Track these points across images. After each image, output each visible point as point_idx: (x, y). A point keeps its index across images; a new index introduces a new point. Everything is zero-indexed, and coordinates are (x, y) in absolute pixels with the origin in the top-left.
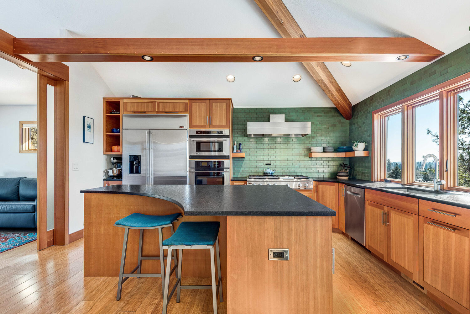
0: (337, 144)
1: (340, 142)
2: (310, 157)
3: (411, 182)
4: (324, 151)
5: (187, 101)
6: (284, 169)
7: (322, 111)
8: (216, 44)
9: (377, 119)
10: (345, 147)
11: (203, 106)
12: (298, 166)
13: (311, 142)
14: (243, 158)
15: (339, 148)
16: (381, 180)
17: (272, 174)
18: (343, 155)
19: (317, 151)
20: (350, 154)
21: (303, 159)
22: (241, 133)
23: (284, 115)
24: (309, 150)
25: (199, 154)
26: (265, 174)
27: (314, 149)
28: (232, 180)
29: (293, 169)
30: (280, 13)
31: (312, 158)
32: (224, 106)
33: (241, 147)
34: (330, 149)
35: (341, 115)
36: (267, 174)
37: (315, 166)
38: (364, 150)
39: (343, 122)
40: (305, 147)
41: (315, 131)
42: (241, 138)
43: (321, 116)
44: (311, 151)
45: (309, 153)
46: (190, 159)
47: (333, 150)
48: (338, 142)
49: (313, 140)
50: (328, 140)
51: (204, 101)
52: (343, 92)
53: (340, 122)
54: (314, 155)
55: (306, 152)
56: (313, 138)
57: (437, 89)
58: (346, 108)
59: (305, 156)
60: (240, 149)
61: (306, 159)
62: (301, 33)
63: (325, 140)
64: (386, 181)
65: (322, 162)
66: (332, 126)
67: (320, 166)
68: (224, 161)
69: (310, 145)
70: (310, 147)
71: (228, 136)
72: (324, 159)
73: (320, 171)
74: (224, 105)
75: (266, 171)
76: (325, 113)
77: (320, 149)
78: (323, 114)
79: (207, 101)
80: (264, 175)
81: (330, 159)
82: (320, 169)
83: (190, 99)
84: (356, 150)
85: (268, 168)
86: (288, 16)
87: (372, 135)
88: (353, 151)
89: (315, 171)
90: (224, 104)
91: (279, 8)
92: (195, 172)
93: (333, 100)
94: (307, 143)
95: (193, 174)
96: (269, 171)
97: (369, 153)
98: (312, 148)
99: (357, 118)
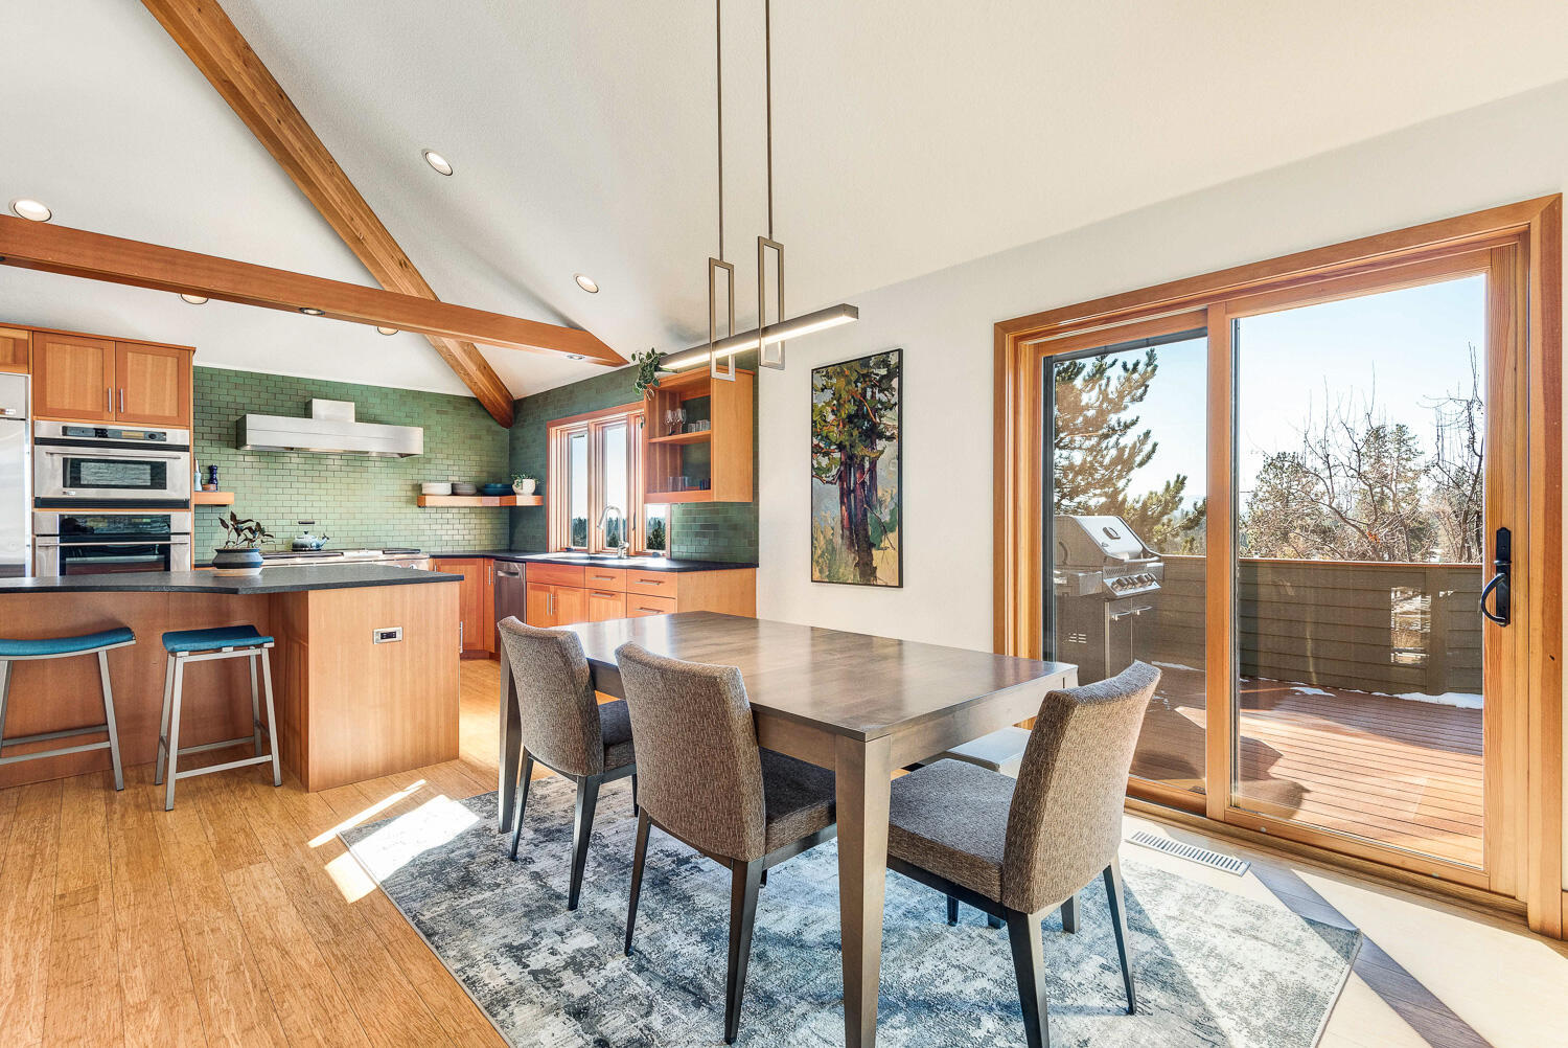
0: (484, 477)
1: (488, 472)
2: (421, 504)
3: (600, 549)
4: (454, 493)
5: (24, 335)
6: (351, 534)
7: (449, 402)
8: (211, 270)
9: (556, 438)
10: (499, 485)
11: (91, 357)
12: (391, 527)
13: (422, 472)
14: (225, 506)
15: (486, 486)
16: (562, 550)
17: (318, 546)
18: (494, 501)
19: (437, 491)
20: (507, 500)
21: (403, 511)
22: (216, 437)
23: (353, 404)
24: (418, 488)
25: (74, 493)
26: (298, 548)
27: (428, 488)
28: (196, 566)
29: (377, 534)
30: (357, 220)
31: (425, 507)
32: (169, 365)
33: (217, 476)
34: (469, 488)
35: (490, 415)
36: (303, 546)
37: (433, 527)
38: (534, 494)
39: (497, 432)
40: (409, 482)
41: (433, 445)
42: (216, 450)
43: (445, 413)
44: (424, 492)
45: (418, 497)
46: (36, 510)
47: (473, 491)
48: (485, 474)
49: (427, 466)
50: (462, 468)
51: (96, 343)
52: (492, 371)
53: (489, 430)
54: (429, 501)
55: (409, 494)
56: (429, 461)
57: (622, 412)
58: (499, 404)
59: (410, 501)
60: (211, 480)
61: (408, 511)
62: (401, 257)
63: (456, 468)
64: (569, 550)
65: (450, 516)
66: (471, 438)
67: (445, 527)
68: (169, 516)
69: (419, 477)
70: (420, 482)
71: (185, 449)
72: (454, 511)
73: (445, 538)
74: (171, 363)
75: (300, 541)
76: (455, 408)
77: (446, 488)
78: (450, 410)
79: (106, 343)
80: (294, 551)
81: (468, 511)
82: (444, 532)
83: (34, 331)
84: (519, 494)
85: (306, 533)
86: (374, 224)
87: (546, 466)
88: (514, 494)
89: (433, 538)
90: (169, 359)
91: (356, 211)
92: (61, 547)
93: (472, 385)
94: (414, 475)
95: (51, 551)
96: (310, 540)
97: (542, 500)
98: (424, 485)
99: (522, 426)
